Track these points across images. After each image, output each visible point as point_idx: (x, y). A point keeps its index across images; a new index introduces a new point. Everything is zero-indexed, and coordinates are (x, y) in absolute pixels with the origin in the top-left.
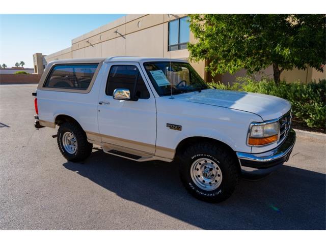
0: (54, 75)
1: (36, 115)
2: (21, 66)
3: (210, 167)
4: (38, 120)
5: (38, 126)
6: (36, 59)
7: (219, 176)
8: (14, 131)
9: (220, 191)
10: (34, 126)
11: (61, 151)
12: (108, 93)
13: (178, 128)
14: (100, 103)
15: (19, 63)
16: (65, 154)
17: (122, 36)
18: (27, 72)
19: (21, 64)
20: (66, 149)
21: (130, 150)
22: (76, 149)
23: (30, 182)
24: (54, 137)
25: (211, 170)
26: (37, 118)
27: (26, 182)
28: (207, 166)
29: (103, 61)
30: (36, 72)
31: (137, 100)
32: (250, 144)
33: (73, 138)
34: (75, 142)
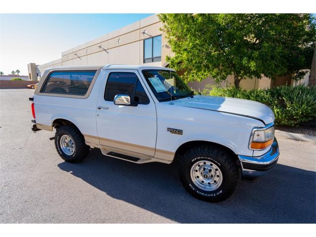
0: (50, 82)
1: (33, 119)
2: (16, 74)
3: (209, 169)
4: (35, 124)
5: (35, 129)
6: (30, 68)
7: (218, 176)
8: (11, 133)
9: (221, 192)
10: (31, 129)
11: (59, 153)
12: (106, 98)
13: (180, 132)
14: (99, 108)
15: (15, 71)
16: (63, 155)
17: (105, 50)
18: (22, 79)
19: (16, 72)
20: (63, 151)
21: (128, 152)
22: (74, 150)
23: (29, 187)
24: (51, 139)
25: (210, 171)
26: (35, 121)
27: (24, 188)
28: (206, 168)
29: (101, 68)
30: (30, 79)
31: (136, 105)
32: (252, 148)
33: (71, 141)
34: (73, 144)
